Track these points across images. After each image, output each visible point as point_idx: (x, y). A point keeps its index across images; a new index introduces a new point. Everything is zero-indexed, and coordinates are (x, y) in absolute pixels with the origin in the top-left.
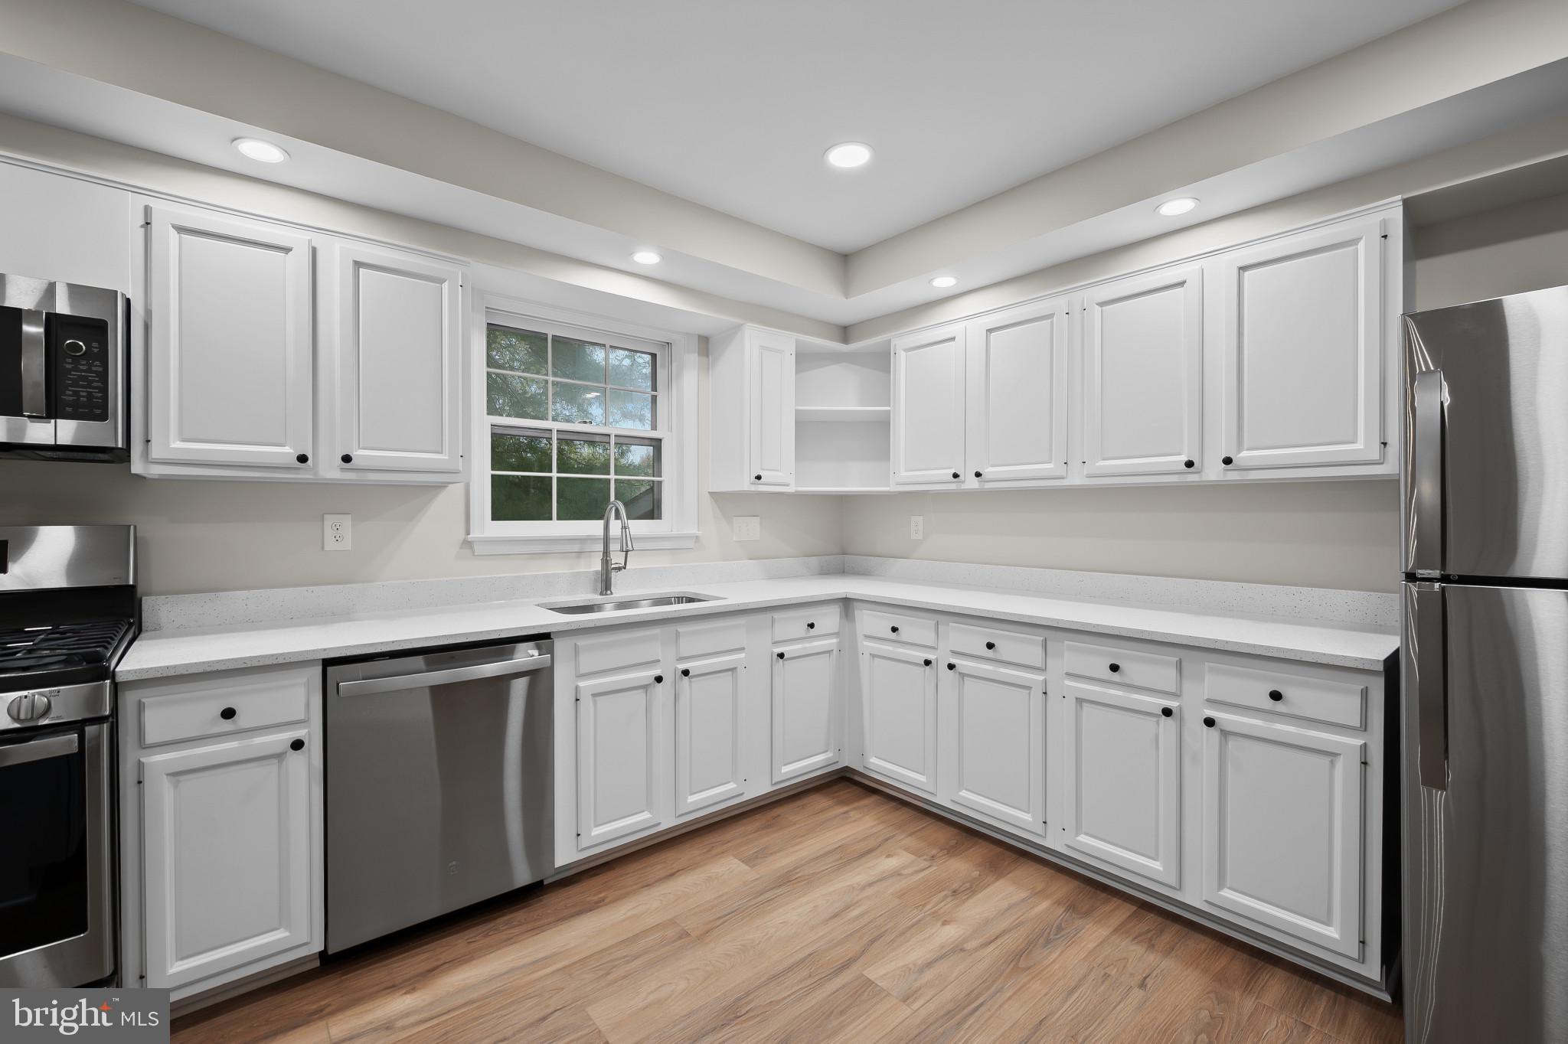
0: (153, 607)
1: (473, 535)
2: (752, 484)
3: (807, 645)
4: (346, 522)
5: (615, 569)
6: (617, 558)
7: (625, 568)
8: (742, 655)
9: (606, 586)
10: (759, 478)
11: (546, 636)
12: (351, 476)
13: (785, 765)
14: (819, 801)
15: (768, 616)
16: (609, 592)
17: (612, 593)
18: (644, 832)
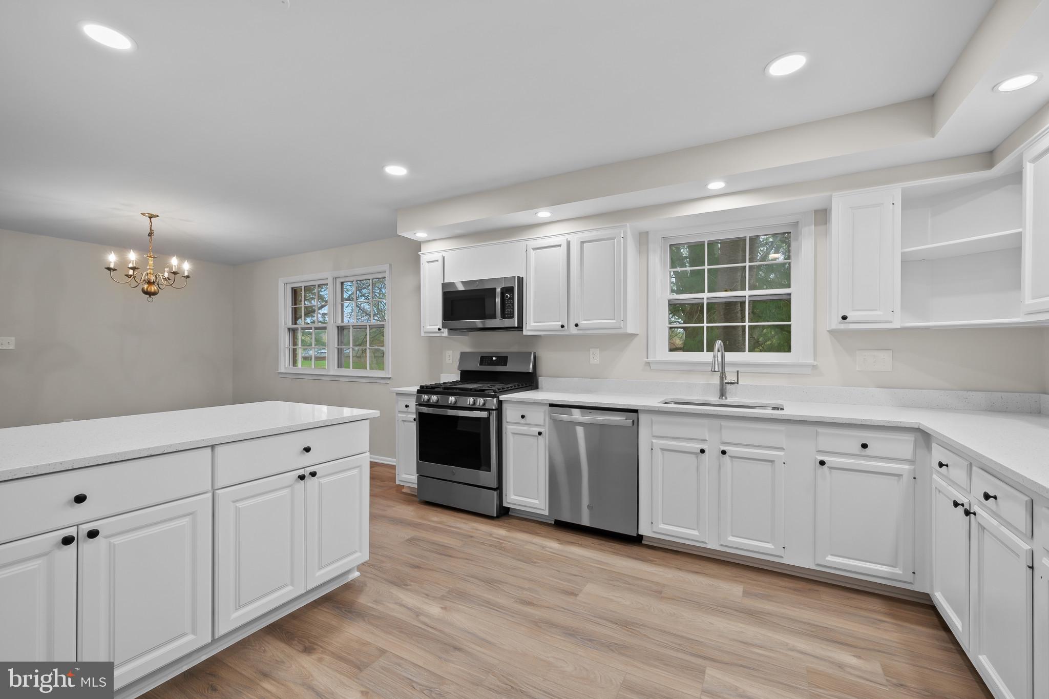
0: (542, 381)
1: (651, 359)
2: (840, 323)
3: (863, 462)
4: (597, 351)
5: (728, 383)
6: (730, 377)
7: (737, 383)
8: (782, 453)
9: (723, 393)
10: (844, 318)
11: (636, 411)
12: (581, 332)
13: (832, 555)
14: (876, 604)
15: (812, 429)
16: (723, 398)
17: (726, 398)
18: (698, 543)
